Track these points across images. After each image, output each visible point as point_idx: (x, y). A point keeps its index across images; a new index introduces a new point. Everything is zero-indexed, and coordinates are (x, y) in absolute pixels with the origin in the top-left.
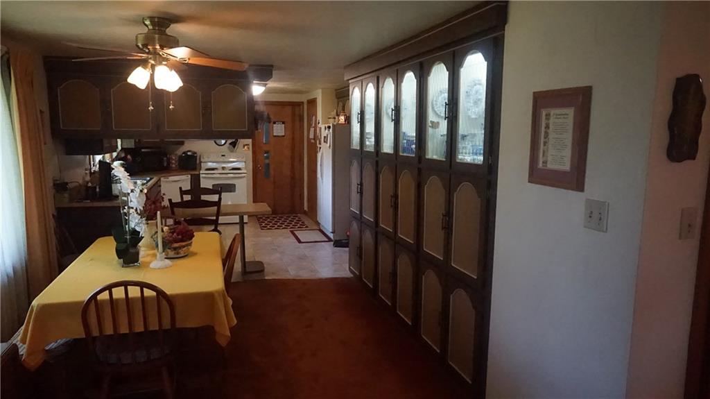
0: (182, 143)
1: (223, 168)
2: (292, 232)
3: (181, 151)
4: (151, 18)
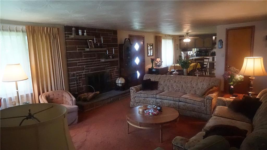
4: (186, 33)
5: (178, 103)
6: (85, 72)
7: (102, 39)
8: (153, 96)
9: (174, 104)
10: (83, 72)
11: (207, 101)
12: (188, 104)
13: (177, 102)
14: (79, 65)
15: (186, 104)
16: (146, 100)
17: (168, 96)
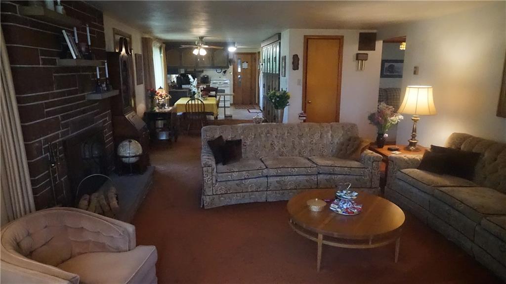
0: (202, 72)
1: (220, 83)
2: (248, 110)
3: (202, 75)
4: (199, 38)
5: (316, 177)
6: (63, 134)
7: (88, 34)
8: (262, 172)
9: (307, 181)
10: (57, 137)
11: (374, 164)
12: (336, 176)
13: (313, 177)
14: (49, 114)
15: (333, 176)
16: (245, 185)
17: (293, 168)
